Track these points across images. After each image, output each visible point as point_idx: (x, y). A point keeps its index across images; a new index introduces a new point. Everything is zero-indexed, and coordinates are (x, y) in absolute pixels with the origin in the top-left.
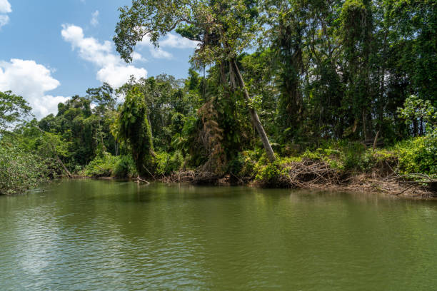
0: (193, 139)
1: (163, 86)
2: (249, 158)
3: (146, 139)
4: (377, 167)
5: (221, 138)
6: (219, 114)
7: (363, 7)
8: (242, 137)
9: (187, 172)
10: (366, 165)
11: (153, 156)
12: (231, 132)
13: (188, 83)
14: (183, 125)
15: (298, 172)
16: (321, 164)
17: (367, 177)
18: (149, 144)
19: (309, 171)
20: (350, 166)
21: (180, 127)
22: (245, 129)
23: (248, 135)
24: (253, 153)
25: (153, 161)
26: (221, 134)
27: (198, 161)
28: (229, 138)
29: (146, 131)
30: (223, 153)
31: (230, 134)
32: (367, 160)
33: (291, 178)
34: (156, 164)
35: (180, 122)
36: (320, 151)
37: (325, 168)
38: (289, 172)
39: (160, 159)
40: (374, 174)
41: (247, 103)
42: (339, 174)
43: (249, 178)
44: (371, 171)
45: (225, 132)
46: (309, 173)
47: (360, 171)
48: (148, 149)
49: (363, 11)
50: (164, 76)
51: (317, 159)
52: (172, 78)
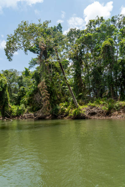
0: (32, 98)
1: (12, 74)
2: (63, 107)
3: (7, 99)
4: (122, 108)
5: (48, 98)
6: (48, 87)
7: (111, 45)
8: (57, 97)
9: (29, 114)
10: (117, 108)
11: (10, 107)
12: (53, 95)
13: (24, 74)
14: (25, 92)
15: (88, 112)
16: (97, 108)
17: (118, 113)
18: (8, 101)
19: (93, 111)
20: (110, 108)
21: (24, 93)
22: (58, 94)
23: (60, 97)
24: (64, 104)
25: (10, 110)
26: (48, 96)
27: (34, 109)
28: (53, 98)
29: (7, 95)
30: (49, 105)
31: (53, 96)
32: (117, 106)
33: (86, 114)
34: (11, 111)
35: (24, 91)
36: (95, 103)
37: (99, 109)
38: (84, 112)
39: (14, 109)
40: (121, 111)
41: (67, 82)
42: (106, 112)
43: (64, 115)
44: (120, 110)
45: (50, 95)
46: (93, 112)
47: (115, 110)
48: (7, 104)
49: (111, 46)
50: (12, 70)
51: (95, 106)
52: (16, 71)
